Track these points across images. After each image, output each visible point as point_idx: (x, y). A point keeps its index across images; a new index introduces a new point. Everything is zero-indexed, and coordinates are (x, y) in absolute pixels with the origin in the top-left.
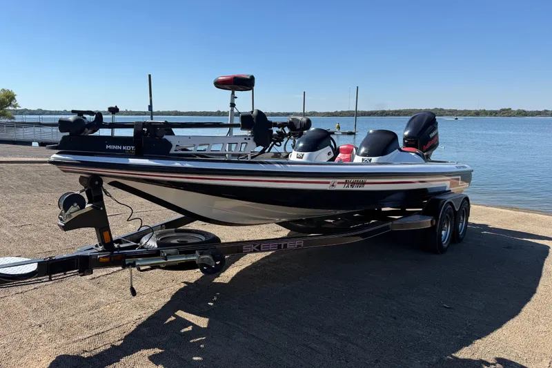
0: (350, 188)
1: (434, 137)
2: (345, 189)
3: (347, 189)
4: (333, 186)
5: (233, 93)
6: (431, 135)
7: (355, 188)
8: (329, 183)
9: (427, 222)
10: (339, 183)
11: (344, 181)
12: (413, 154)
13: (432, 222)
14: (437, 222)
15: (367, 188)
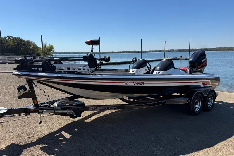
0: (136, 85)
1: (204, 62)
2: (133, 85)
3: (135, 85)
4: (127, 84)
5: (92, 47)
6: (202, 61)
7: (139, 85)
8: (124, 83)
9: (185, 101)
10: (129, 83)
11: (132, 82)
12: (180, 70)
13: (188, 101)
14: (190, 101)
15: (145, 85)
